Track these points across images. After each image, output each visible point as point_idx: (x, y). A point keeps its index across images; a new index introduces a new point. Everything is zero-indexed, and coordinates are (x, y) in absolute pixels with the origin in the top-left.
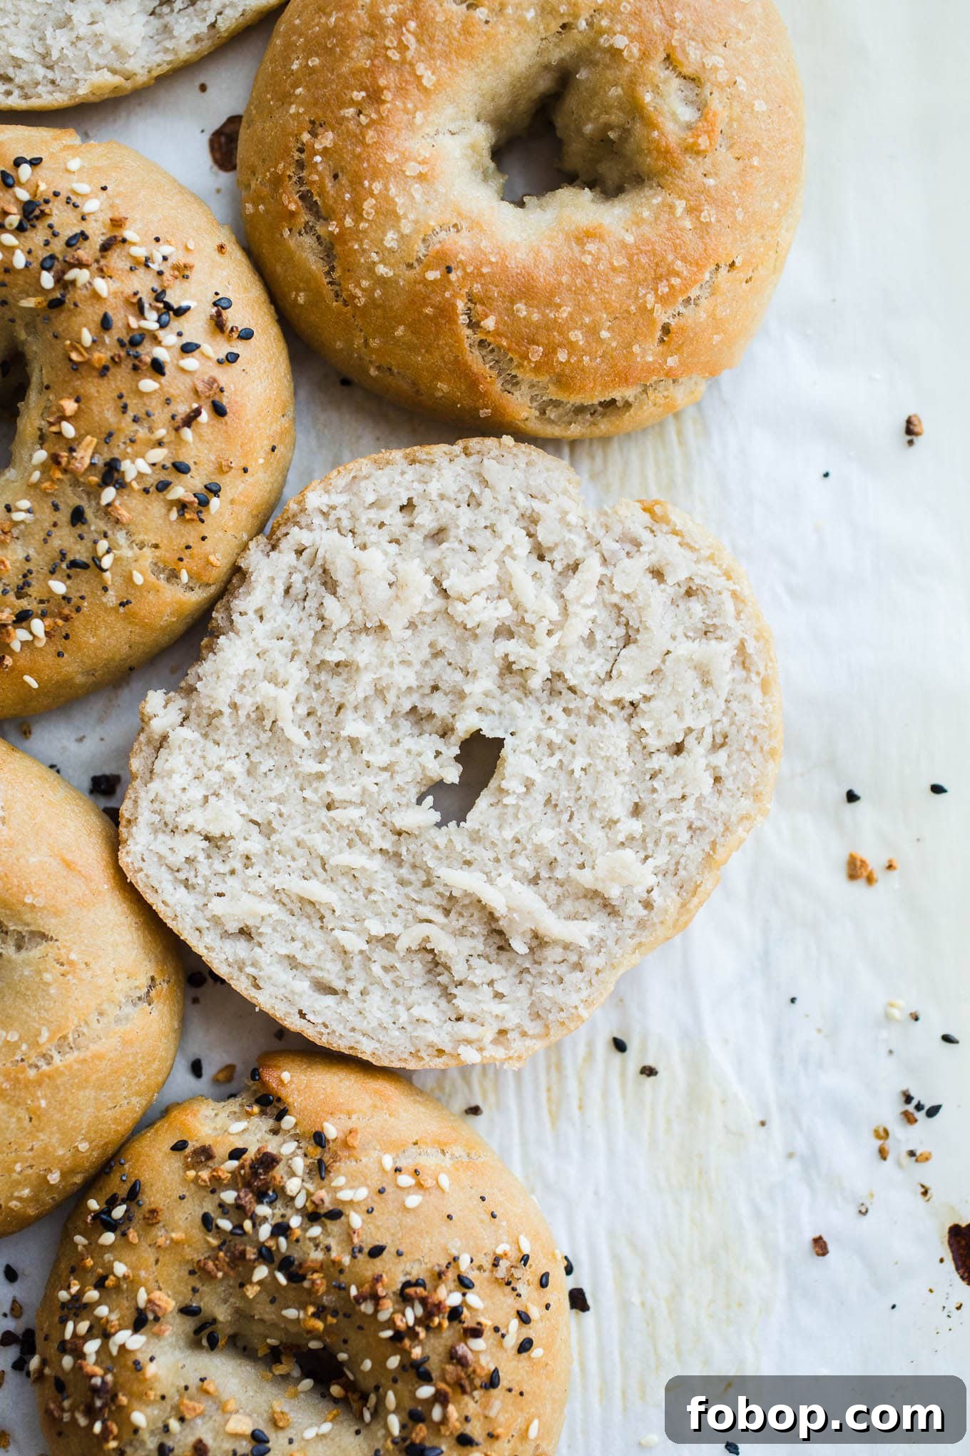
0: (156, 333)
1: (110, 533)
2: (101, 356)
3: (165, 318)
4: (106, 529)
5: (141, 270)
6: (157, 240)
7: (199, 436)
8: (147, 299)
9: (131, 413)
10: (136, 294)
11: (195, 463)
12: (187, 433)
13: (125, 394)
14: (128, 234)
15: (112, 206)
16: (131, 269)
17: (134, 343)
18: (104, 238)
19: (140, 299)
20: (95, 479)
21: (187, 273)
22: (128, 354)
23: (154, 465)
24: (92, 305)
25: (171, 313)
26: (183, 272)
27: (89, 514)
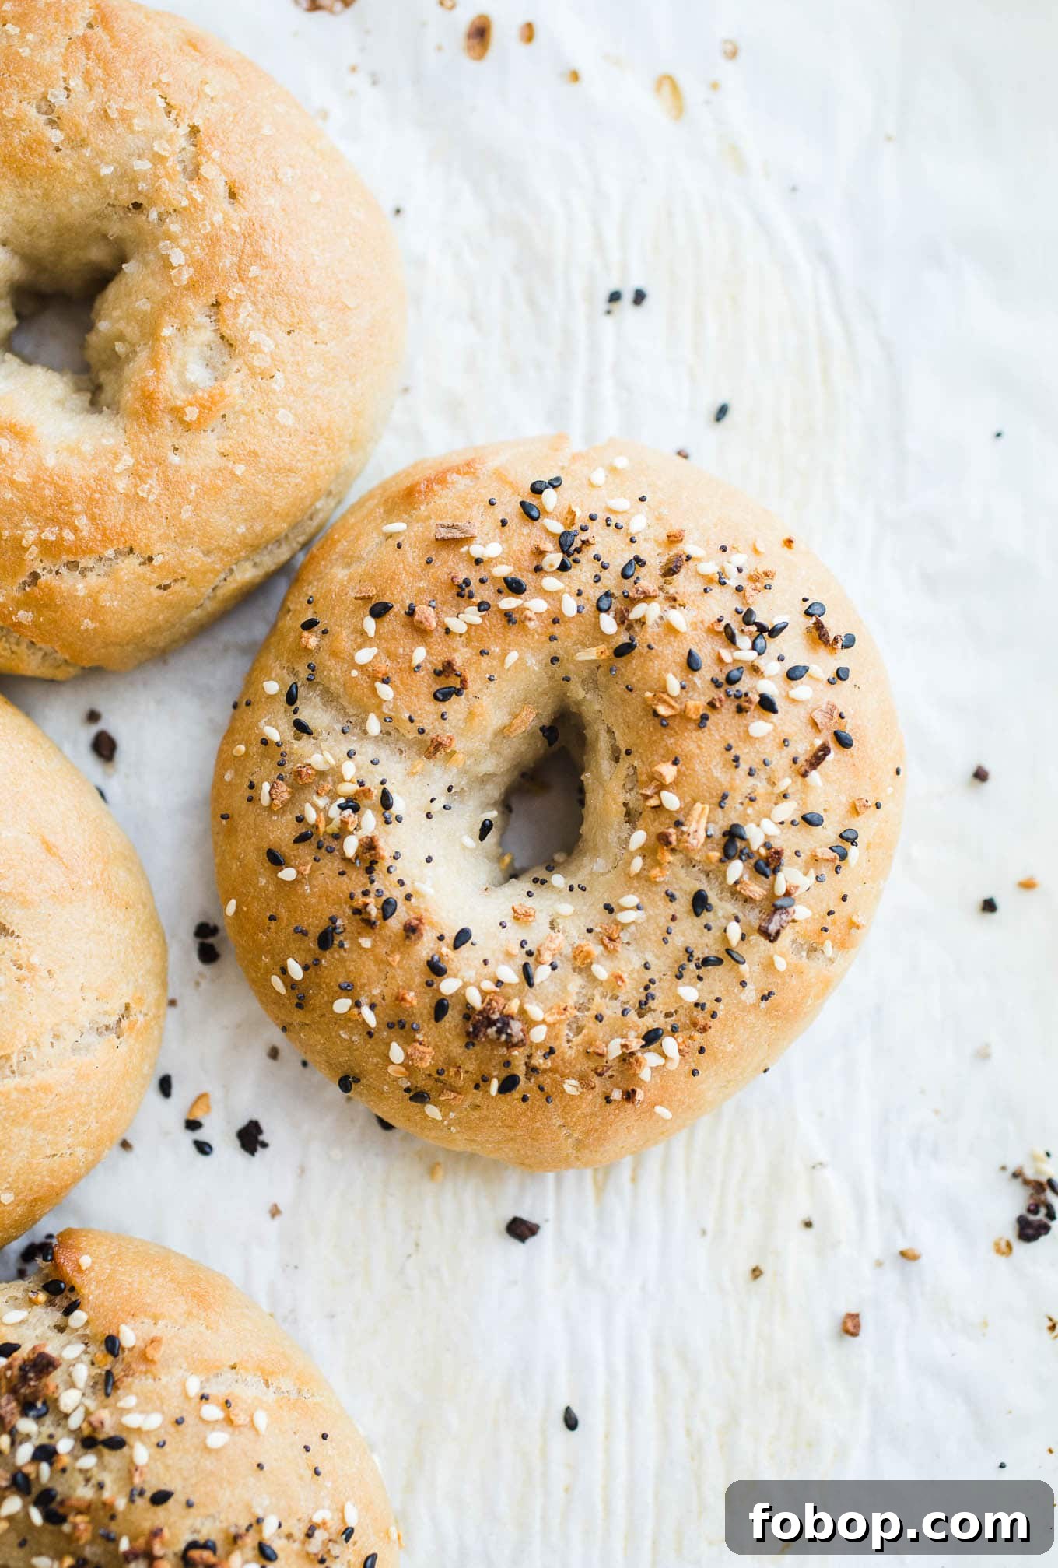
0: (756, 663)
1: (741, 916)
2: (696, 704)
3: (760, 643)
4: (736, 911)
5: (716, 589)
6: (724, 549)
7: (825, 778)
8: (736, 624)
9: (744, 766)
10: (720, 621)
11: (825, 810)
12: (814, 775)
13: (734, 745)
14: (689, 547)
15: (659, 519)
16: (705, 590)
17: (731, 681)
18: (664, 559)
19: (727, 626)
20: (716, 855)
21: (767, 582)
22: (728, 695)
23: (782, 823)
24: (669, 643)
25: (766, 635)
26: (762, 580)
27: (713, 898)
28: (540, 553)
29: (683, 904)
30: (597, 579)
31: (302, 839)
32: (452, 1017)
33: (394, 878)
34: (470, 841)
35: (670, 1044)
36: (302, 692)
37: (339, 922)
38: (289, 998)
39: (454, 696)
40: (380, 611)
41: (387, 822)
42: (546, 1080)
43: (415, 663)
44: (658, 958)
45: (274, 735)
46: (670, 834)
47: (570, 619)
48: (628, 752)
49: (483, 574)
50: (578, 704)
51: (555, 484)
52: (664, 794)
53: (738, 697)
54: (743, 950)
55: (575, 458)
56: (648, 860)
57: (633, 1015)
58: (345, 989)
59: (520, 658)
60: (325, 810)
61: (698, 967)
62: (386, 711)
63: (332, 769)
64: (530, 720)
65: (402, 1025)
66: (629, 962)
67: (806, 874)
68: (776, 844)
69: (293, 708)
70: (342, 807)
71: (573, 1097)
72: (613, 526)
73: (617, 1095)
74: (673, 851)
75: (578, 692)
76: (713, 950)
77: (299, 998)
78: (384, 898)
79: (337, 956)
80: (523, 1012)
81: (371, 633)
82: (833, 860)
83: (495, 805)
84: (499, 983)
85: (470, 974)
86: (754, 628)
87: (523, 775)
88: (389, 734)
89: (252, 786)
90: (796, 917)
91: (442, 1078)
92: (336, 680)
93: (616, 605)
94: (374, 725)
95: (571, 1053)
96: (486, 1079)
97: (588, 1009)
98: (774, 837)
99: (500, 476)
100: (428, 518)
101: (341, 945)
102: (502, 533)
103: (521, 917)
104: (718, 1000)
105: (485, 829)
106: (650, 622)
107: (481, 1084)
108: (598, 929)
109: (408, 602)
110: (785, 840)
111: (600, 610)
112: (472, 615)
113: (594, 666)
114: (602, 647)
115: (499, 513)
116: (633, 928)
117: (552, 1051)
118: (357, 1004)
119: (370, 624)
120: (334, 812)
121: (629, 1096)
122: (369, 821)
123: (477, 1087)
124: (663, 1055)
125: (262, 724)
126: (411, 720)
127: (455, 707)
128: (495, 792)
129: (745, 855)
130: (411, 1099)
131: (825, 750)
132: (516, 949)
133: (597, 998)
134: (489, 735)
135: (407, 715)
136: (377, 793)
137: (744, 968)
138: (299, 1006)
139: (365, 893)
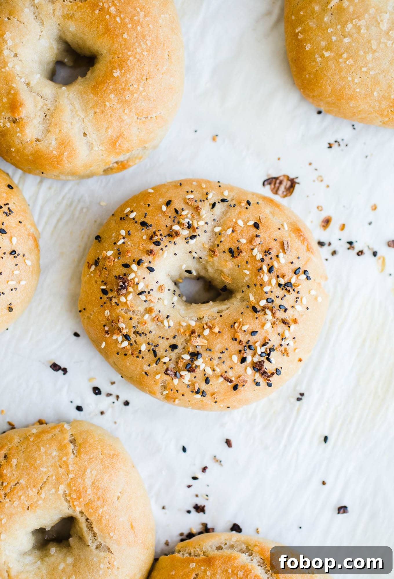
28: (283, 277)
29: (173, 342)
30: (277, 297)
31: (176, 211)
32: (124, 270)
33: (168, 244)
34: (184, 267)
35: (126, 344)
36: (225, 204)
37: (150, 227)
38: (123, 214)
39: (231, 255)
40: (256, 226)
41: (186, 239)
42: (108, 304)
43: (240, 240)
44: (154, 335)
45: (210, 196)
46: (195, 334)
47: (262, 289)
48: (221, 316)
49: (274, 258)
50: (235, 297)
51: (308, 278)
52: (208, 330)
53: (244, 350)
54: (160, 364)
55: (319, 284)
56: (186, 327)
57: (133, 330)
58: (129, 233)
59: (247, 275)
60: (187, 217)
61: (152, 349)
62: (223, 232)
63: (201, 217)
64: (228, 281)
65: (119, 254)
66: (151, 326)
67: (189, 381)
68: (197, 370)
69: (220, 201)
70: (188, 223)
71: (104, 314)
72: (296, 300)
73: (107, 328)
74: (190, 336)
75: (239, 296)
76: (159, 354)
77: (123, 218)
78: (160, 241)
79: (139, 229)
80: (130, 293)
81: (248, 224)
82: (194, 389)
83: (198, 274)
84: (138, 284)
85: (139, 273)
86: (268, 352)
87: (210, 282)
88: (216, 235)
89: (192, 192)
90: (174, 380)
91: (104, 269)
92: (231, 215)
93: (270, 305)
94: (217, 229)
95: (118, 311)
96: (105, 284)
97: (133, 315)
98: (199, 369)
99: (308, 260)
100: (291, 237)
101: (142, 230)
102: (289, 263)
103: (161, 288)
104: (143, 358)
105: (189, 272)
106: (266, 316)
107: (104, 283)
108: (160, 314)
109: (260, 235)
110: (198, 373)
111: (267, 300)
112: (259, 256)
113: (248, 300)
114: (254, 301)
115: (295, 261)
116: (162, 326)
117: (118, 305)
118: (124, 238)
119: (252, 223)
120: (187, 220)
121: (107, 332)
122: (185, 233)
123: (103, 281)
124: (122, 342)
125: (213, 192)
126: (221, 242)
127: (228, 256)
128: (202, 273)
129: (192, 360)
130: (96, 260)
131: (231, 382)
132: (150, 288)
133: (138, 317)
134: (220, 268)
135: (222, 240)
136: (195, 234)
137: (155, 365)
138: (121, 219)
139: (161, 235)
